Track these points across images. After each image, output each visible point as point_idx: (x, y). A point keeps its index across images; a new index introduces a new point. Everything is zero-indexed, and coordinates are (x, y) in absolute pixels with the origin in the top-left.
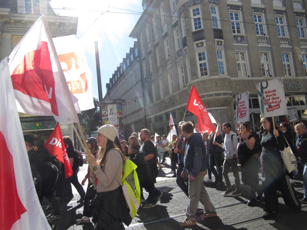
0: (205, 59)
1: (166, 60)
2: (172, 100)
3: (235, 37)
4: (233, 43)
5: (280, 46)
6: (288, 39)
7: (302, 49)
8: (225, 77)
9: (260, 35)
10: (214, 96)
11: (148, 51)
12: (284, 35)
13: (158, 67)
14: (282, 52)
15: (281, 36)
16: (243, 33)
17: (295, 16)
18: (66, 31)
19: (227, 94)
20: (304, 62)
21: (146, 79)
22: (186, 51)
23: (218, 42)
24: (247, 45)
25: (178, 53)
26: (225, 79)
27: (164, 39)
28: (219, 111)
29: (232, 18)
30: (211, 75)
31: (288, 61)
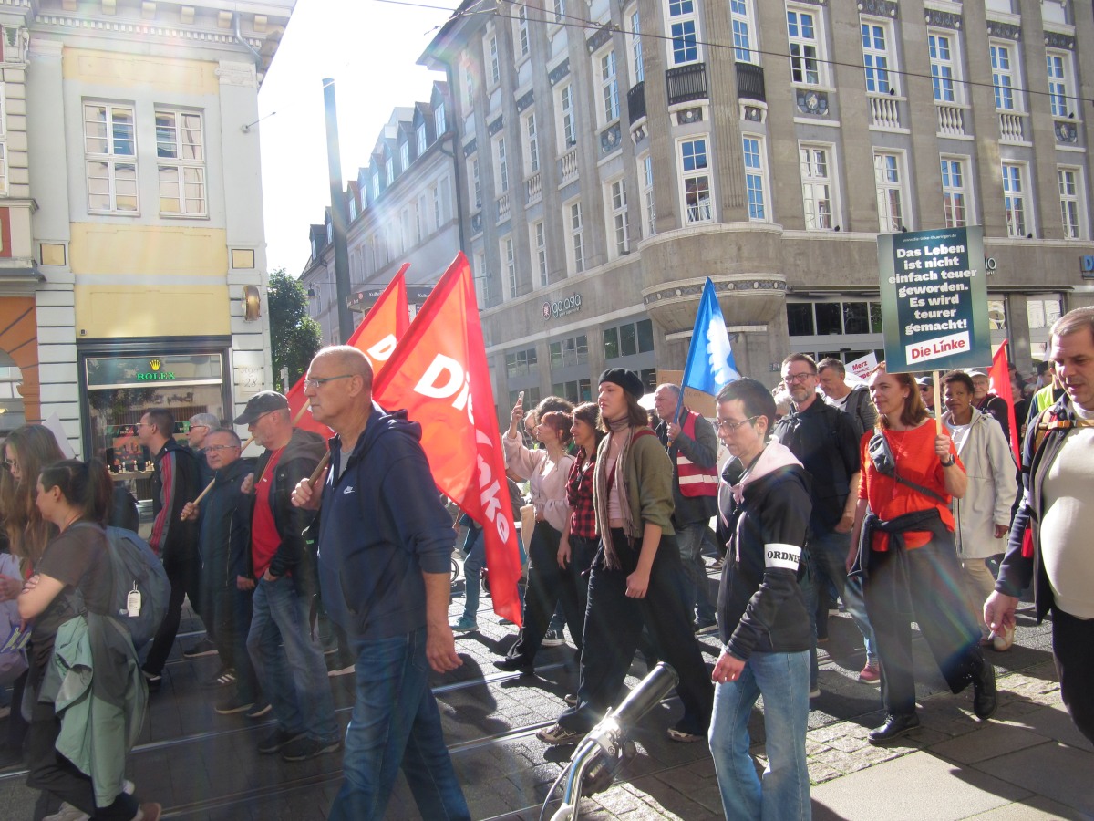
0: (705, 166)
1: (558, 158)
2: (575, 294)
3: (801, 94)
4: (795, 115)
5: (939, 135)
6: (961, 110)
7: (1003, 146)
8: (766, 227)
9: (877, 93)
10: (728, 289)
11: (490, 120)
12: (950, 96)
13: (525, 180)
14: (941, 154)
15: (943, 101)
16: (825, 80)
17: (989, 35)
18: (251, 42)
19: (771, 284)
20: (1007, 189)
21: (475, 218)
22: (638, 133)
23: (748, 108)
24: (835, 124)
25: (604, 135)
26: (766, 234)
27: (552, 81)
28: (741, 338)
29: (794, 31)
30: (722, 219)
31: (958, 182)
